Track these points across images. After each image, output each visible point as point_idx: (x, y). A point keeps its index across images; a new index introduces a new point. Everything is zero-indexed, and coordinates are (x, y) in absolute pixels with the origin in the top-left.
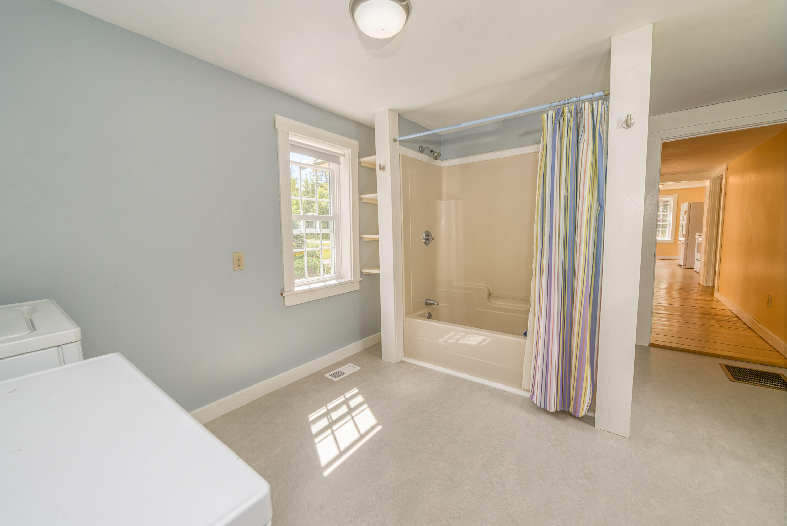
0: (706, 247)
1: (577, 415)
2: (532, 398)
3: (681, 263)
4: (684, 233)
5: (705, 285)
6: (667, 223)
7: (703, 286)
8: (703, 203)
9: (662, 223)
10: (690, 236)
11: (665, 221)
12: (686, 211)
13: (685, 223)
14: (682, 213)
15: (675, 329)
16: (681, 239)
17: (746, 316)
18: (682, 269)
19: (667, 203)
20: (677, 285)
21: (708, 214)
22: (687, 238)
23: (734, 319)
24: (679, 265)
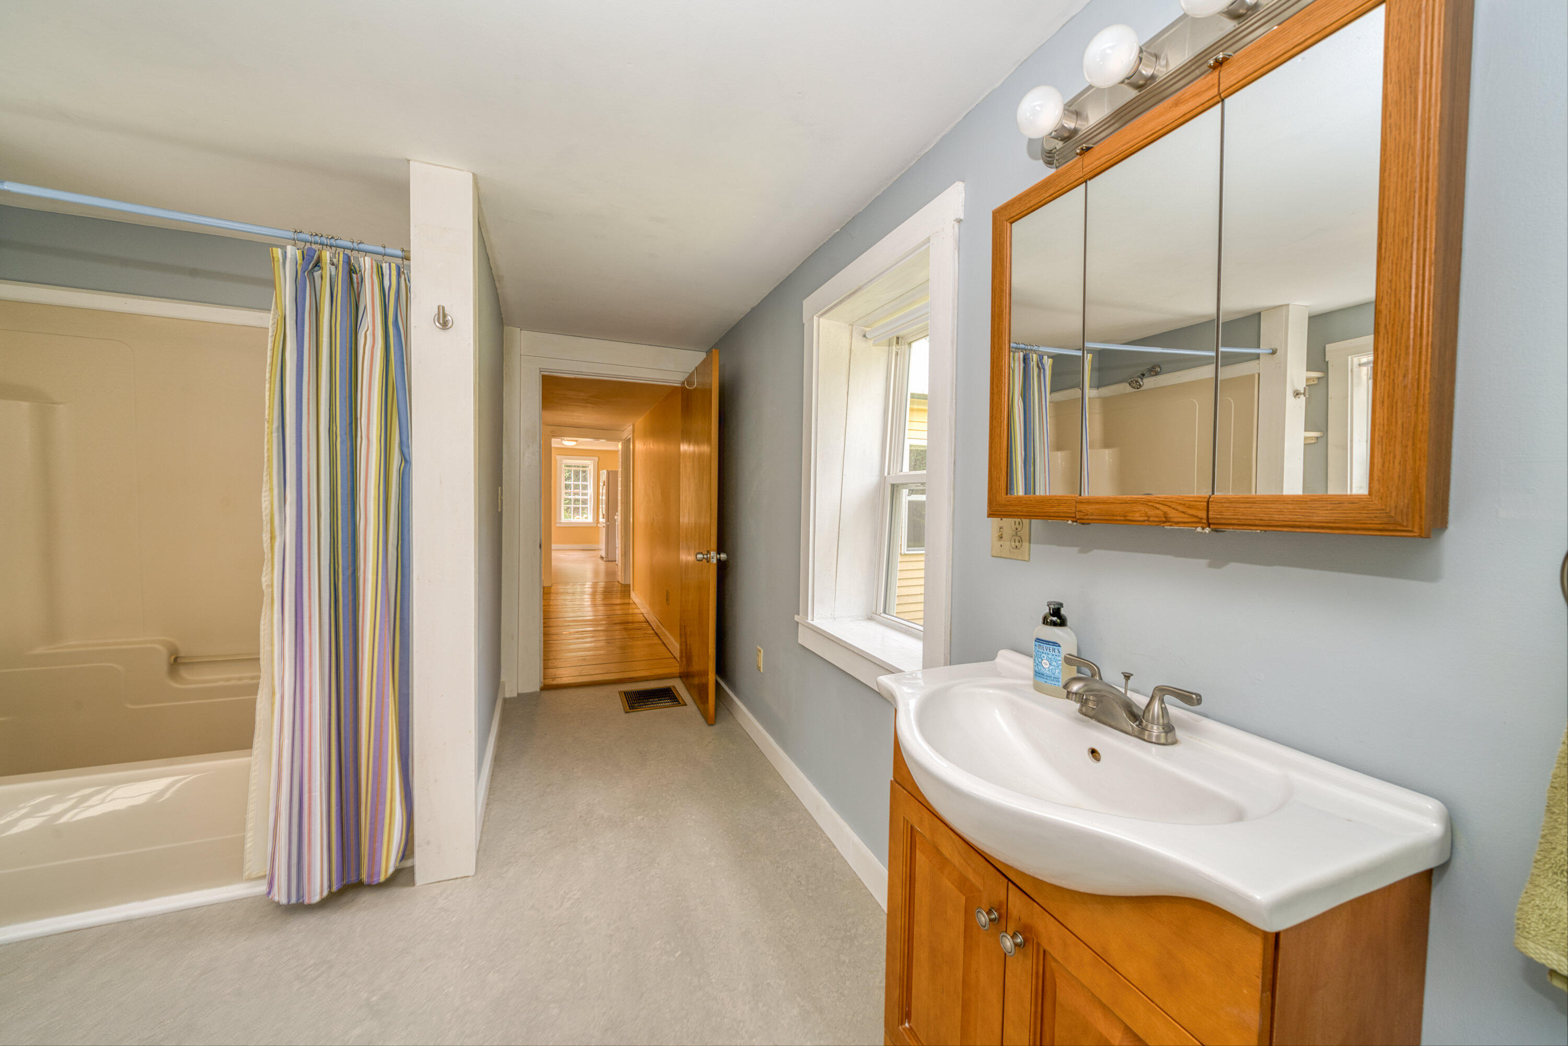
0: (622, 532)
1: (375, 881)
2: (269, 893)
3: (604, 555)
4: (604, 513)
5: (623, 583)
6: (588, 497)
7: (622, 585)
8: (617, 471)
9: (582, 497)
10: (609, 516)
11: (586, 494)
12: (604, 482)
13: (604, 498)
14: (601, 484)
15: (602, 652)
16: (602, 520)
17: (652, 618)
18: (604, 562)
19: (585, 469)
20: (601, 585)
21: (622, 487)
22: (608, 520)
23: (645, 625)
24: (602, 558)
